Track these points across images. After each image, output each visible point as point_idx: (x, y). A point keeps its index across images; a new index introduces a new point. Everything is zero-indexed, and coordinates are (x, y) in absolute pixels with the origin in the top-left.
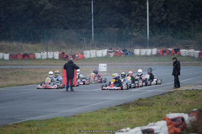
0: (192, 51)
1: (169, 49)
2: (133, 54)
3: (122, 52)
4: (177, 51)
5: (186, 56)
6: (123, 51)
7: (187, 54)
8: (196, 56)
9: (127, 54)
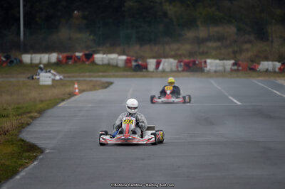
0: (113, 56)
1: (77, 54)
2: (21, 62)
3: (4, 59)
4: (89, 56)
5: (103, 65)
6: (5, 57)
7: (106, 62)
8: (121, 64)
9: (12, 62)
